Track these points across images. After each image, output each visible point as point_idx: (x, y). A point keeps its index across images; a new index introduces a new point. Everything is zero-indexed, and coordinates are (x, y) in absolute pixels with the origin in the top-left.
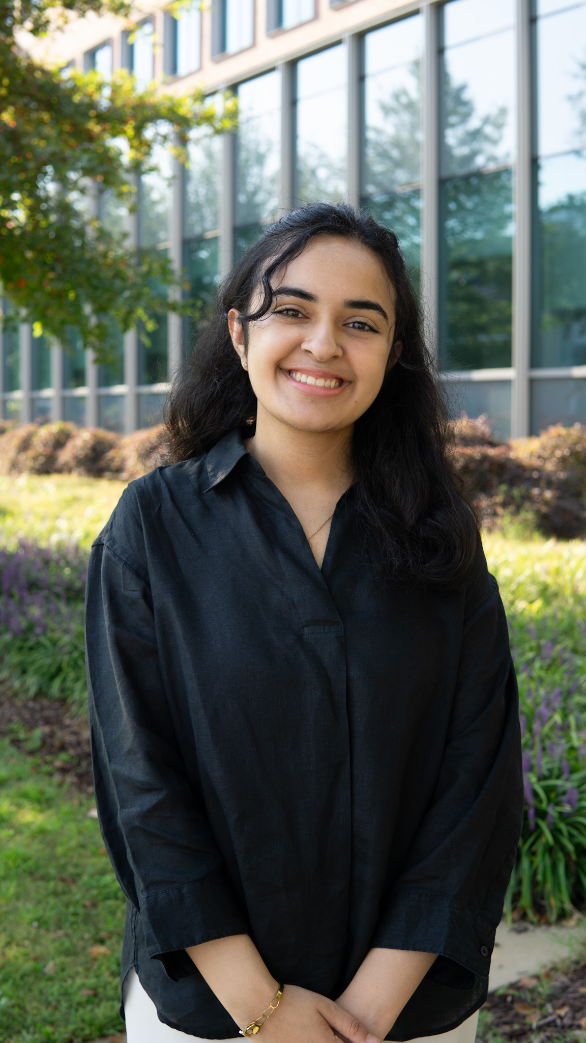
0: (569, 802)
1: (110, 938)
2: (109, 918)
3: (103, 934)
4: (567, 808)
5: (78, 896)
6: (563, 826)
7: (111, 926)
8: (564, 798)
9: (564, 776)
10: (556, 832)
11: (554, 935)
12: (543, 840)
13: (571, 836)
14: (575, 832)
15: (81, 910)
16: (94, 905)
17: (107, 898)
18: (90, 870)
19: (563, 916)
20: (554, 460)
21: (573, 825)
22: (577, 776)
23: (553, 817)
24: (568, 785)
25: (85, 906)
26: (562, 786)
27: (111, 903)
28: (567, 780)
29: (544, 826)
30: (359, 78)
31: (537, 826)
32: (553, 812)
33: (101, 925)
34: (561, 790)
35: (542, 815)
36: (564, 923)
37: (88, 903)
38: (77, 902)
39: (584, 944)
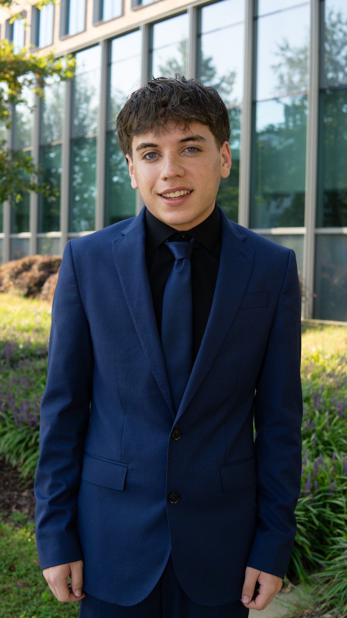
11: (277, 599)
30: (149, 51)
39: (298, 606)
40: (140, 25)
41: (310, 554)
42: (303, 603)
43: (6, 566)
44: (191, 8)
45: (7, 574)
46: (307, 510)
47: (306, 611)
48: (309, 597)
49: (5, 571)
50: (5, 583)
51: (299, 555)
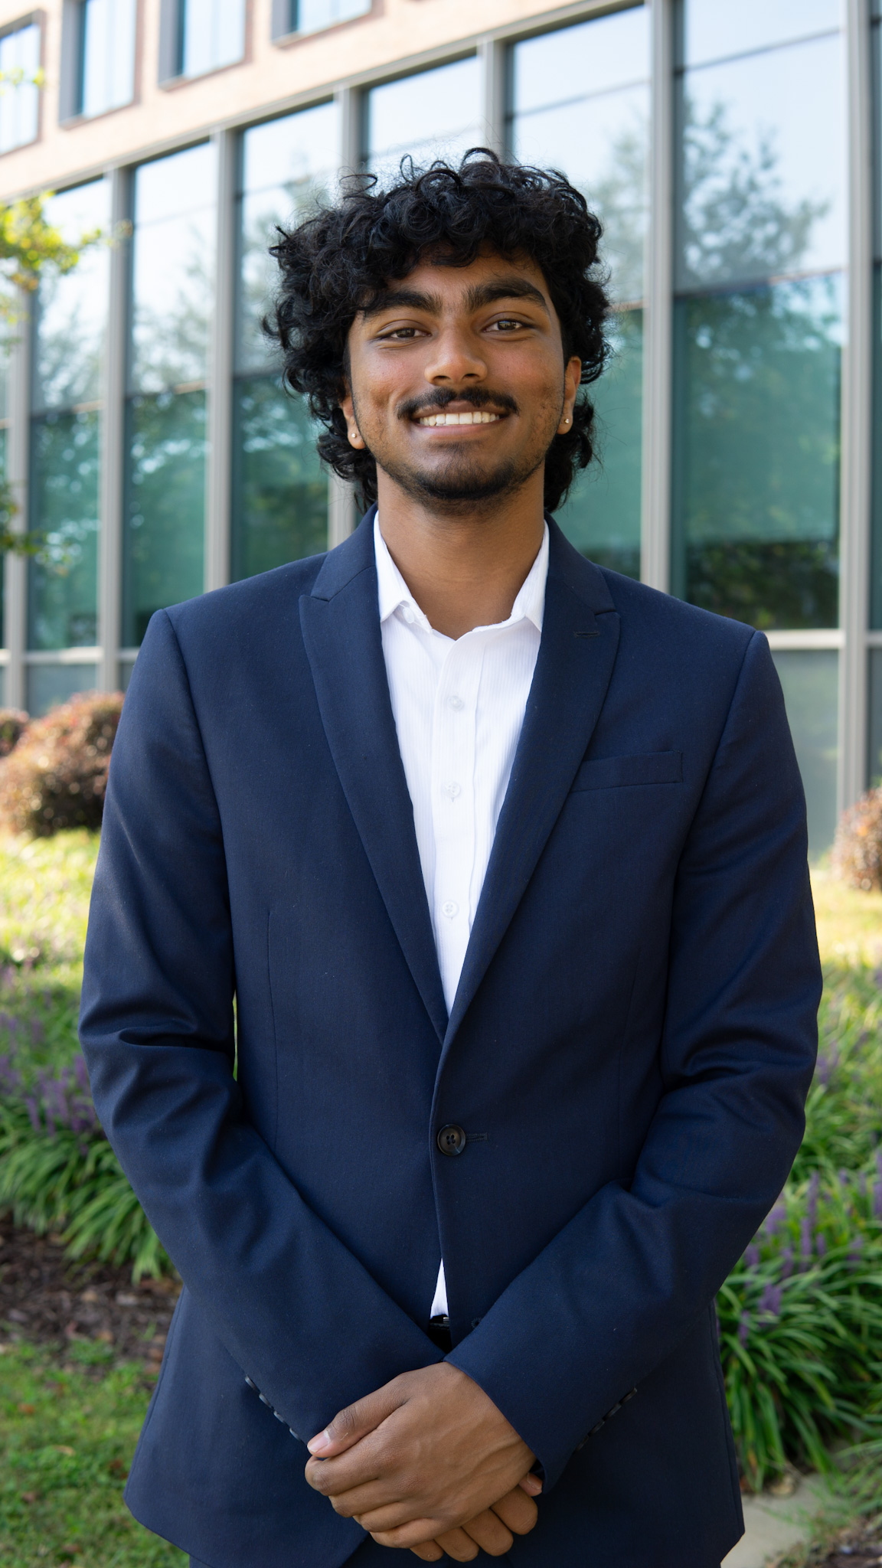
0: (769, 1306)
1: (82, 1551)
2: (70, 1518)
3: (68, 1546)
4: (770, 1317)
5: (11, 1485)
6: (762, 1344)
7: (78, 1532)
8: (760, 1301)
9: (753, 1268)
10: (754, 1352)
11: (766, 1510)
12: (735, 1366)
13: (777, 1358)
14: (782, 1352)
15: (22, 1509)
16: (41, 1497)
17: (57, 1486)
18: (15, 1440)
19: (771, 1479)
21: (777, 1342)
22: (772, 1265)
23: (748, 1329)
24: (762, 1281)
25: (25, 1502)
26: (752, 1283)
27: (69, 1494)
28: (758, 1272)
29: (735, 1343)
31: (725, 1345)
32: (748, 1322)
33: (62, 1531)
34: (750, 1289)
35: (732, 1327)
36: (775, 1490)
37: (30, 1496)
38: (12, 1494)
39: (819, 1521)
40: (211, 133)
41: (830, 1405)
42: (831, 1517)
43: (101, 1467)
44: (345, 90)
45: (109, 1486)
46: (814, 1301)
47: (845, 1533)
48: (845, 1503)
49: (103, 1478)
50: (110, 1506)
51: (804, 1407)
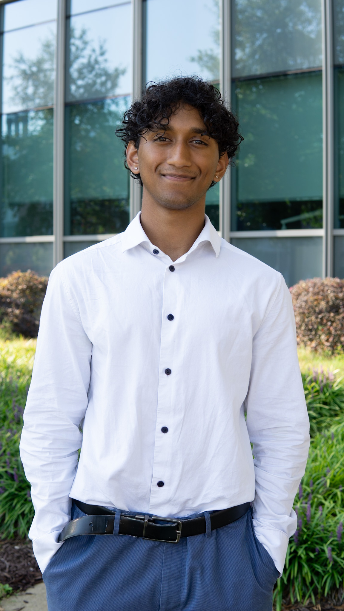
20: (18, 292)
